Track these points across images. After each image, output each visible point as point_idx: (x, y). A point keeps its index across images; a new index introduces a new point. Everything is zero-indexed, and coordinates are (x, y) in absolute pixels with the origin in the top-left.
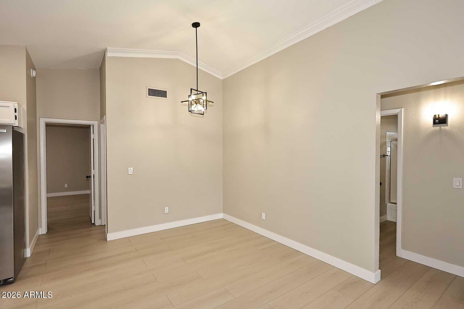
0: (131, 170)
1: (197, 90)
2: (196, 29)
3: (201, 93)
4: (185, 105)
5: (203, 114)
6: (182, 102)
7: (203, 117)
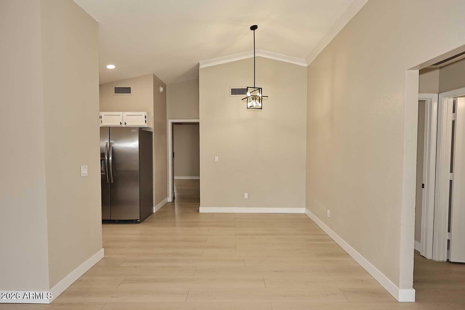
0: (217, 159)
1: (254, 88)
2: (254, 31)
3: (258, 89)
4: (244, 101)
5: (261, 109)
6: (242, 100)
7: (261, 111)
